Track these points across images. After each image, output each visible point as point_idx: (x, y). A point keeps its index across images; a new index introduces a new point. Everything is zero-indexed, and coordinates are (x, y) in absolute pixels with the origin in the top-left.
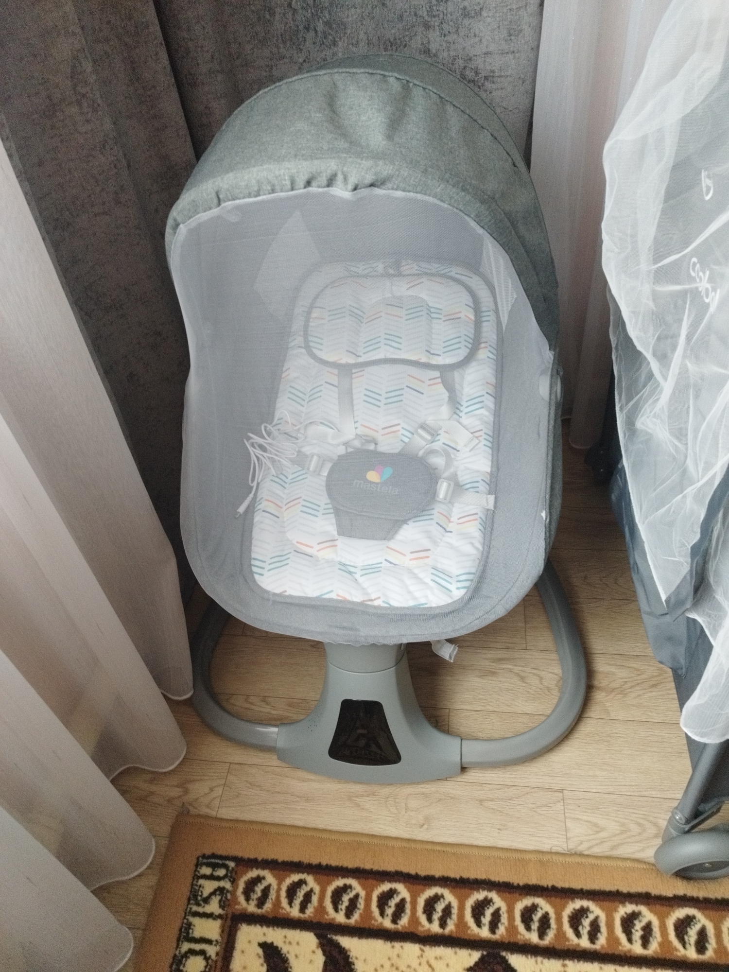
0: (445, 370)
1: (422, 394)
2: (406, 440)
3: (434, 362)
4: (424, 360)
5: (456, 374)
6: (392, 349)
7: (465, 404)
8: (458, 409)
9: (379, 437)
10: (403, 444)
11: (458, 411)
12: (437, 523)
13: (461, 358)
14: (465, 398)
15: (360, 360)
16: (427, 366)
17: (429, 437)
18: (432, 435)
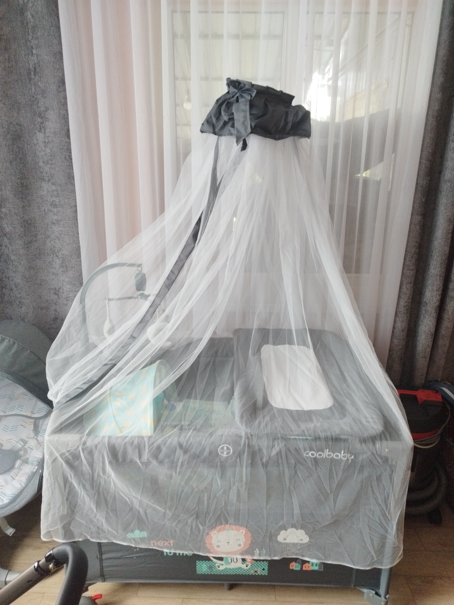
0: (36, 419)
1: (25, 427)
2: (14, 445)
3: (33, 416)
4: (29, 415)
5: (41, 421)
6: (19, 411)
7: (41, 432)
8: (37, 433)
9: (4, 443)
10: (13, 446)
11: (37, 435)
12: (11, 476)
13: (42, 415)
14: (42, 430)
15: (6, 414)
16: (30, 418)
17: (23, 444)
18: (24, 443)
